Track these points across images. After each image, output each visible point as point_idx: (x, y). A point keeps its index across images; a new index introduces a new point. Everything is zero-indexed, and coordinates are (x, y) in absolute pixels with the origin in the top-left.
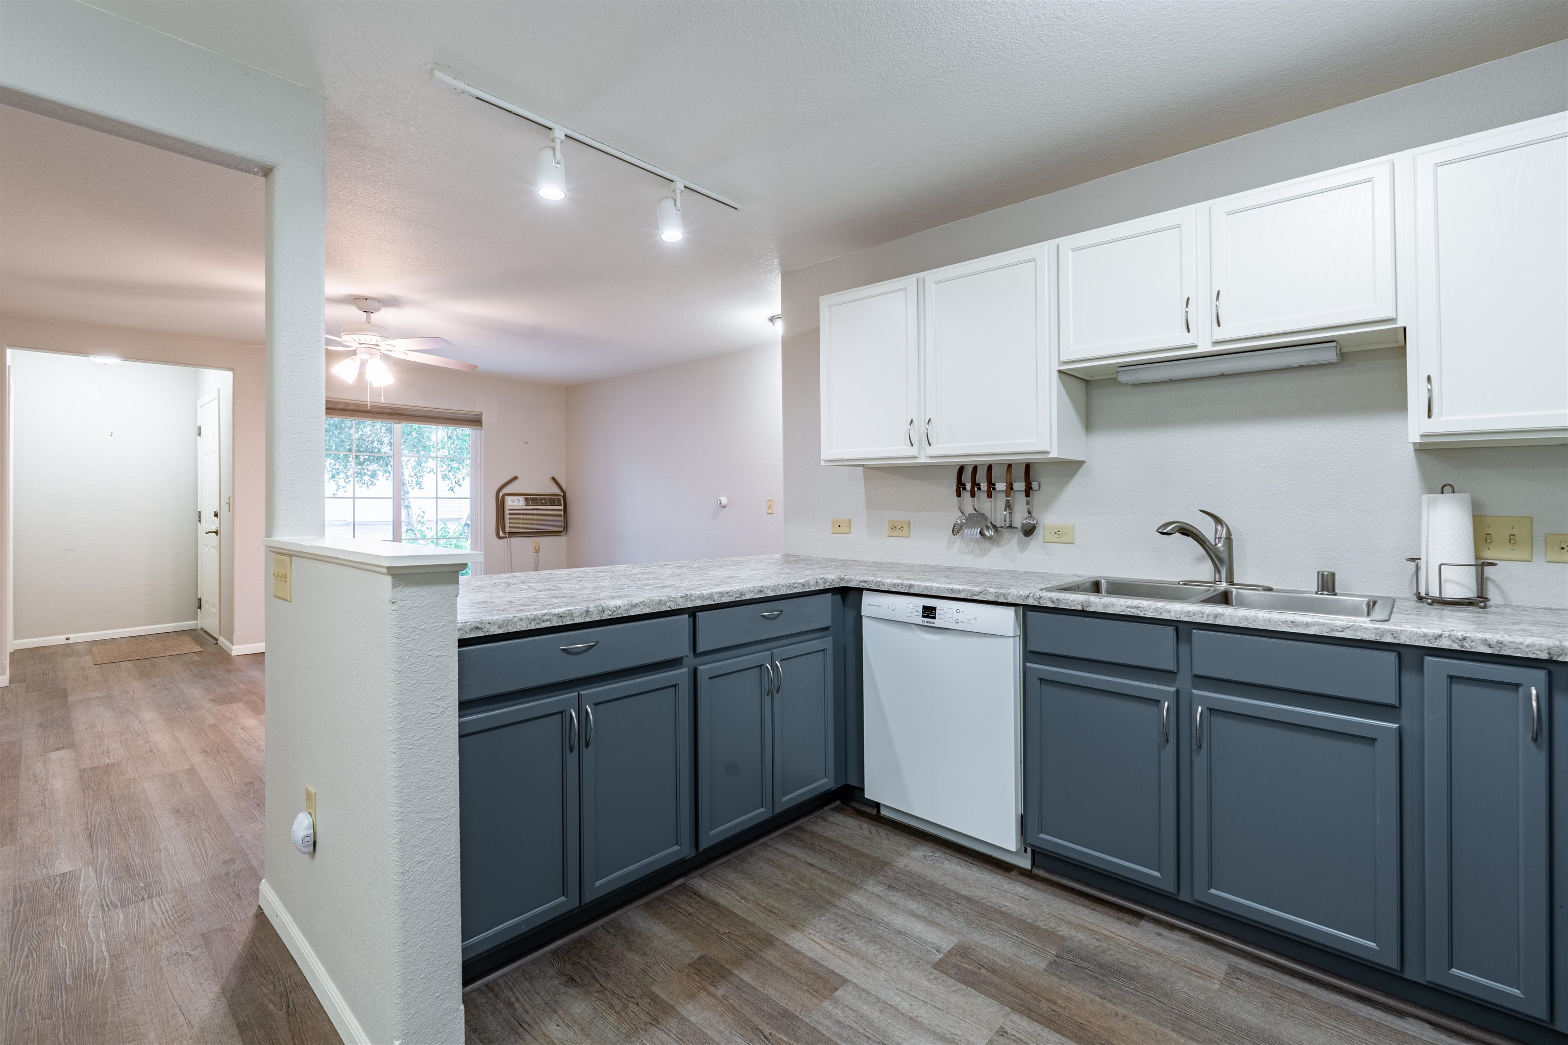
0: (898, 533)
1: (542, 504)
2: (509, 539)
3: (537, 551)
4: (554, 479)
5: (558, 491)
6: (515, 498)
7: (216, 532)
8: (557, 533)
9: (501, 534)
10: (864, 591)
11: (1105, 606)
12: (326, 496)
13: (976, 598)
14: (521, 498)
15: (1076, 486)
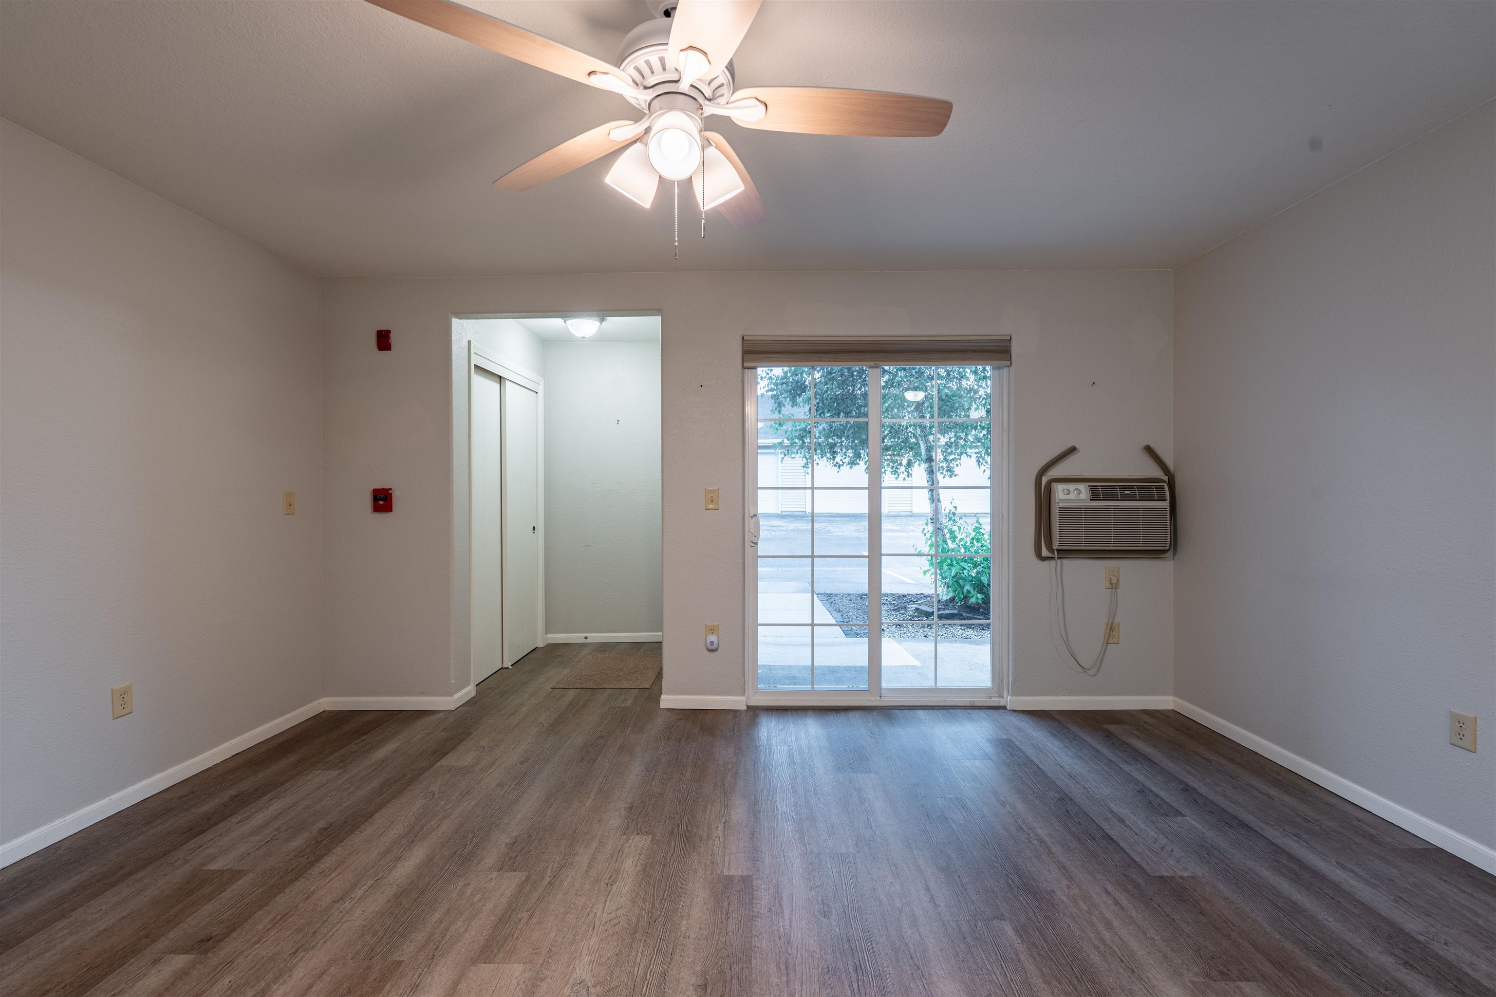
1: (1125, 498)
2: (1059, 561)
3: (1114, 586)
4: (1149, 450)
5: (1157, 473)
6: (1072, 487)
8: (1156, 554)
9: (1045, 552)
14: (1083, 487)
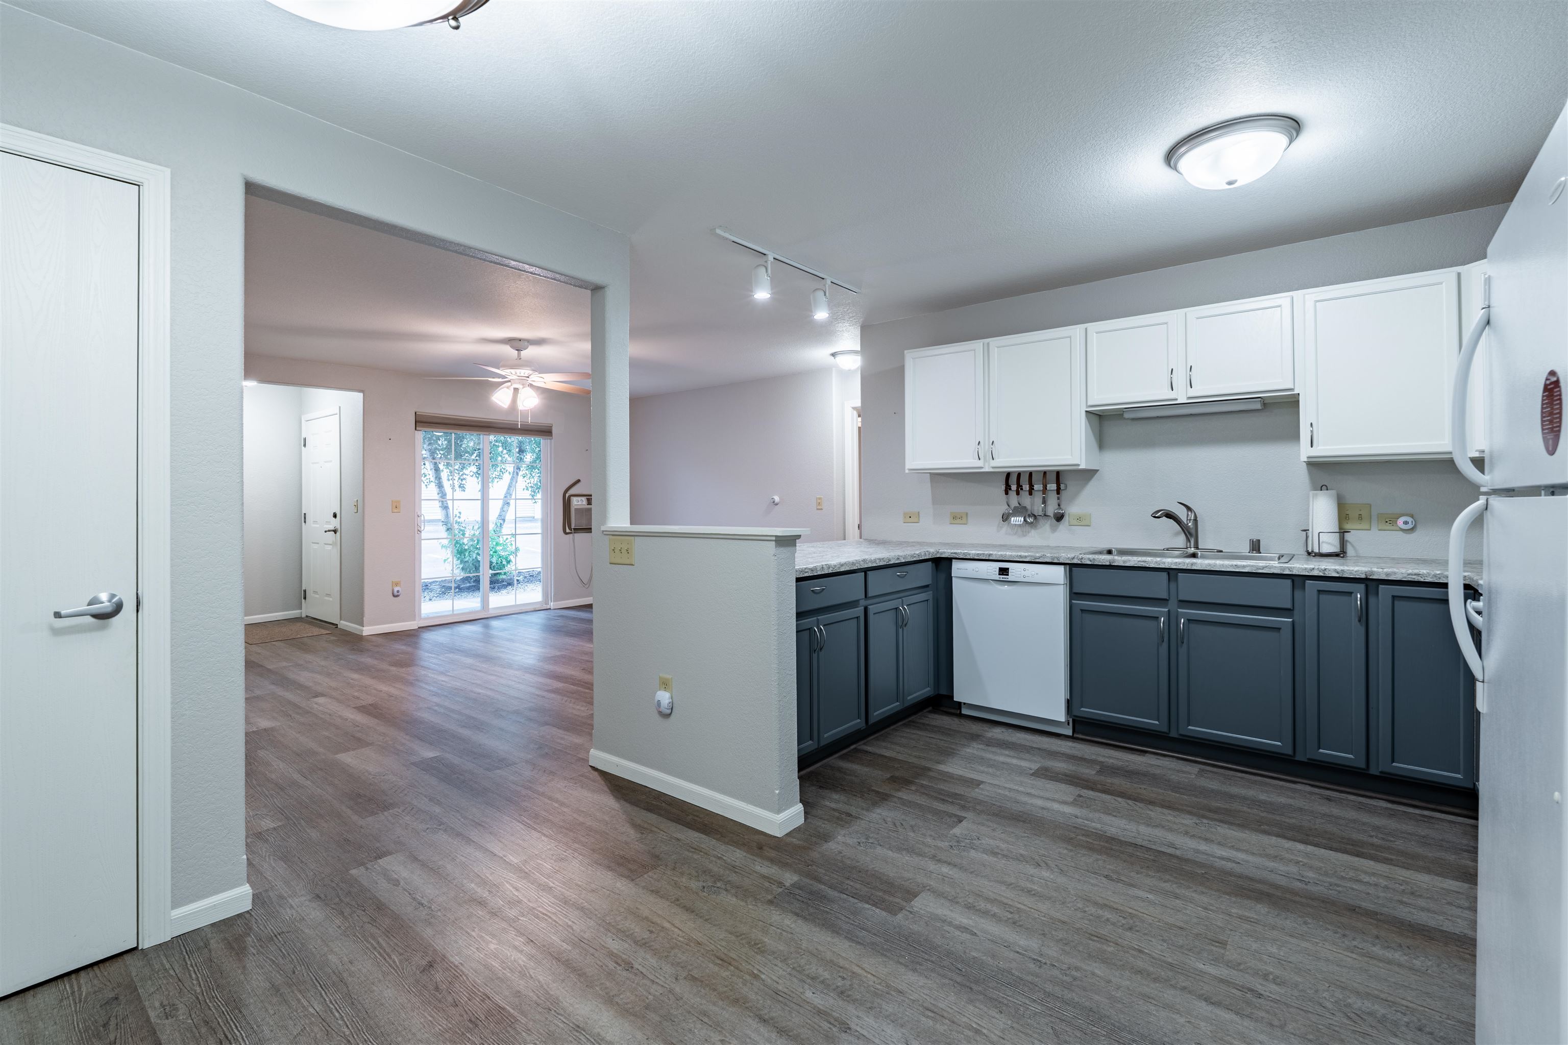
0: (958, 521)
2: (569, 534)
6: (579, 498)
7: (335, 531)
9: (568, 530)
10: (953, 560)
11: (1124, 562)
12: (422, 498)
13: (1037, 560)
14: (584, 499)
15: (1092, 486)
